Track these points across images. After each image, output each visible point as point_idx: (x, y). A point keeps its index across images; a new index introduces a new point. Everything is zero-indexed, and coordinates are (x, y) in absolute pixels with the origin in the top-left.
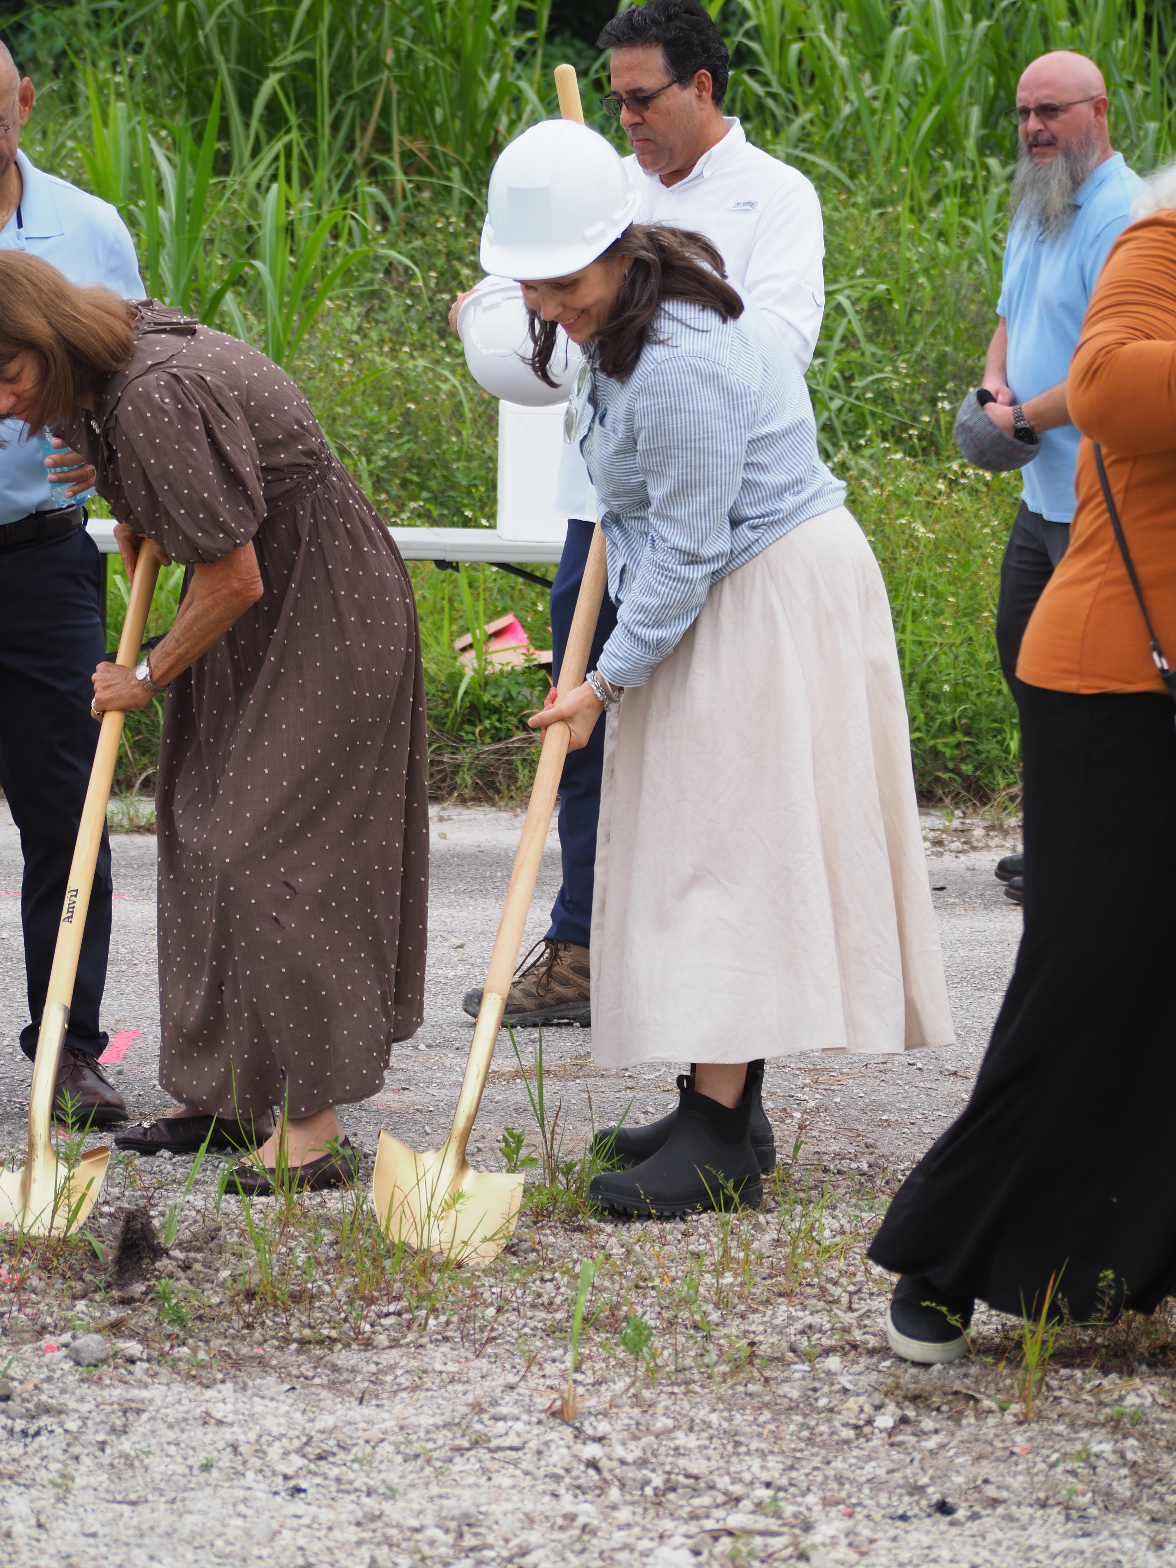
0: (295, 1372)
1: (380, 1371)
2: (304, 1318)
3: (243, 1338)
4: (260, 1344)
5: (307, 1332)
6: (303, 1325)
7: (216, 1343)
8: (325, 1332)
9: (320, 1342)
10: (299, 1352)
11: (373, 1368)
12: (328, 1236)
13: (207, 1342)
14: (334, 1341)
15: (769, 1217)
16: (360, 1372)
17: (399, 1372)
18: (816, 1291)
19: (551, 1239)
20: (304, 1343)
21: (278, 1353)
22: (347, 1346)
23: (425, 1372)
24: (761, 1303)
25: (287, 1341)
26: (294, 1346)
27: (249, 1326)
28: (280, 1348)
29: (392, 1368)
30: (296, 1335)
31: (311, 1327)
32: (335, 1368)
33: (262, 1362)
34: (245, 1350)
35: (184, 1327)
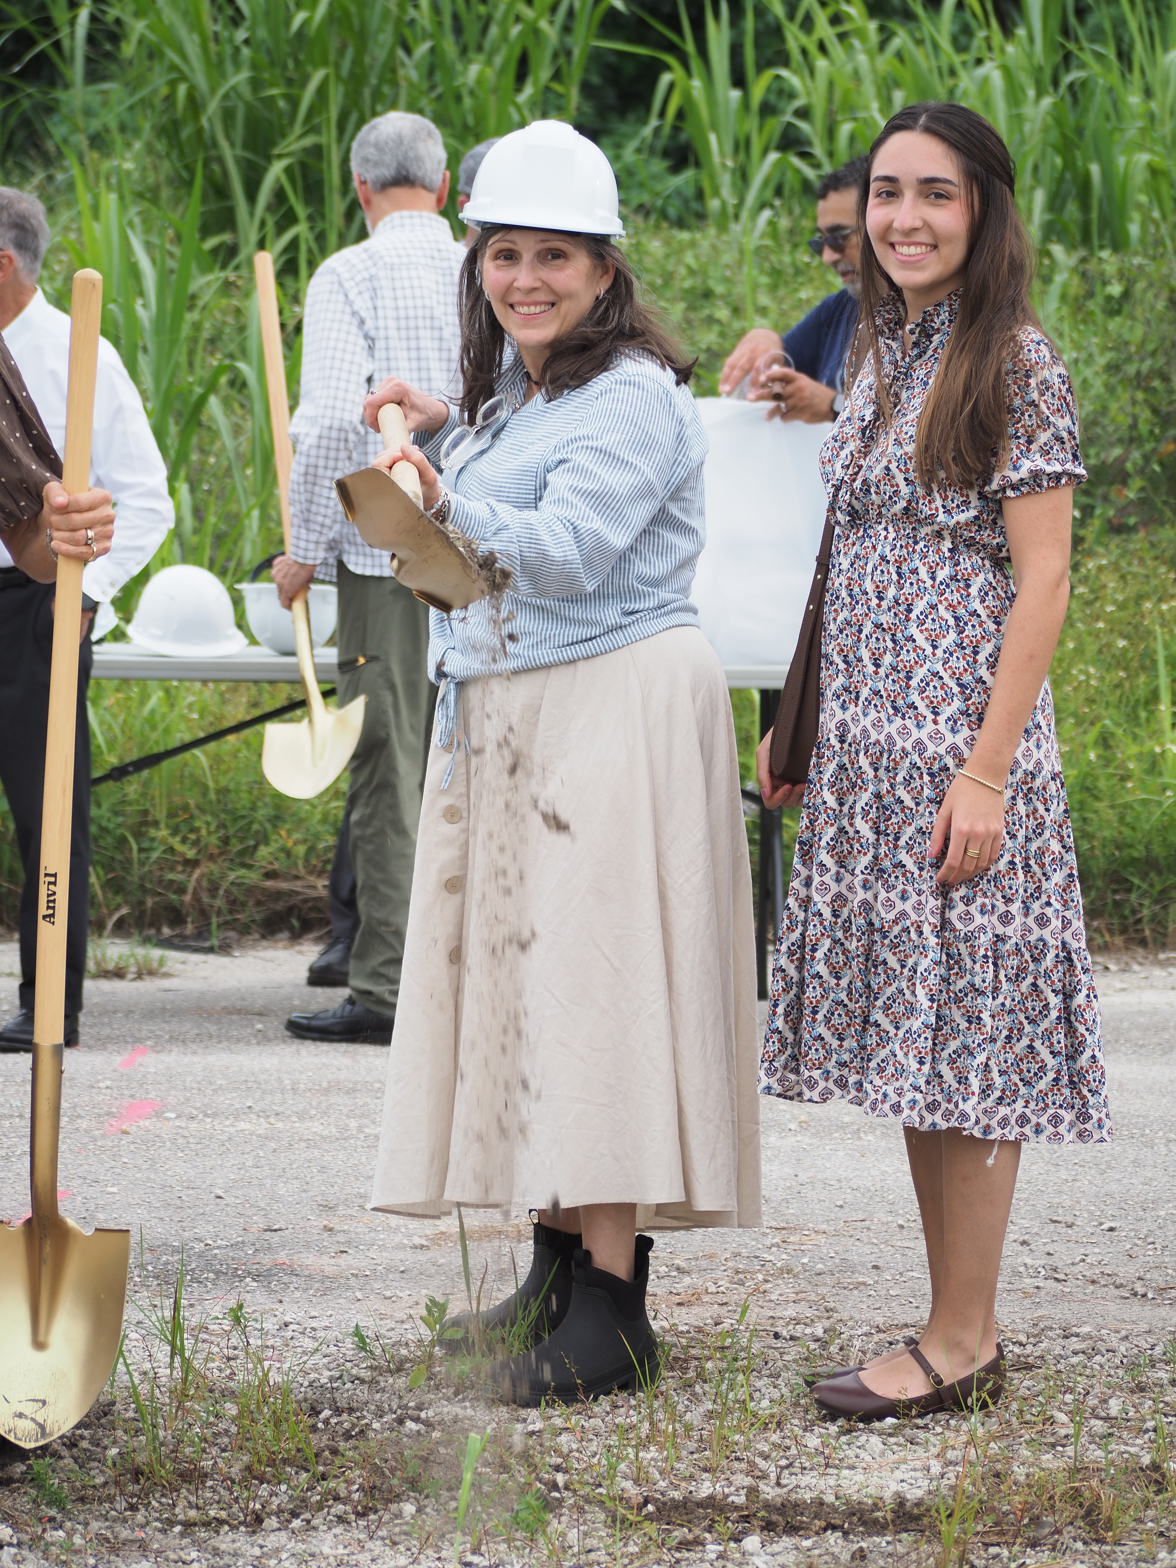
0: (173, 1556)
1: (264, 1555)
2: (193, 1499)
3: (125, 1520)
4: (142, 1527)
5: (193, 1513)
6: (191, 1506)
7: (95, 1525)
8: (212, 1513)
9: (206, 1524)
10: (182, 1535)
11: (257, 1551)
12: (231, 1409)
13: (86, 1524)
14: (221, 1522)
15: (707, 1387)
16: (243, 1556)
17: (284, 1556)
18: (743, 1466)
19: (470, 1412)
20: (188, 1525)
21: (159, 1536)
22: (233, 1528)
23: (312, 1555)
24: (684, 1479)
25: (171, 1523)
26: (178, 1529)
27: (133, 1508)
28: (163, 1531)
29: (277, 1550)
30: (181, 1517)
31: (198, 1508)
32: (216, 1552)
33: (143, 1547)
34: (125, 1534)
35: (62, 1509)
